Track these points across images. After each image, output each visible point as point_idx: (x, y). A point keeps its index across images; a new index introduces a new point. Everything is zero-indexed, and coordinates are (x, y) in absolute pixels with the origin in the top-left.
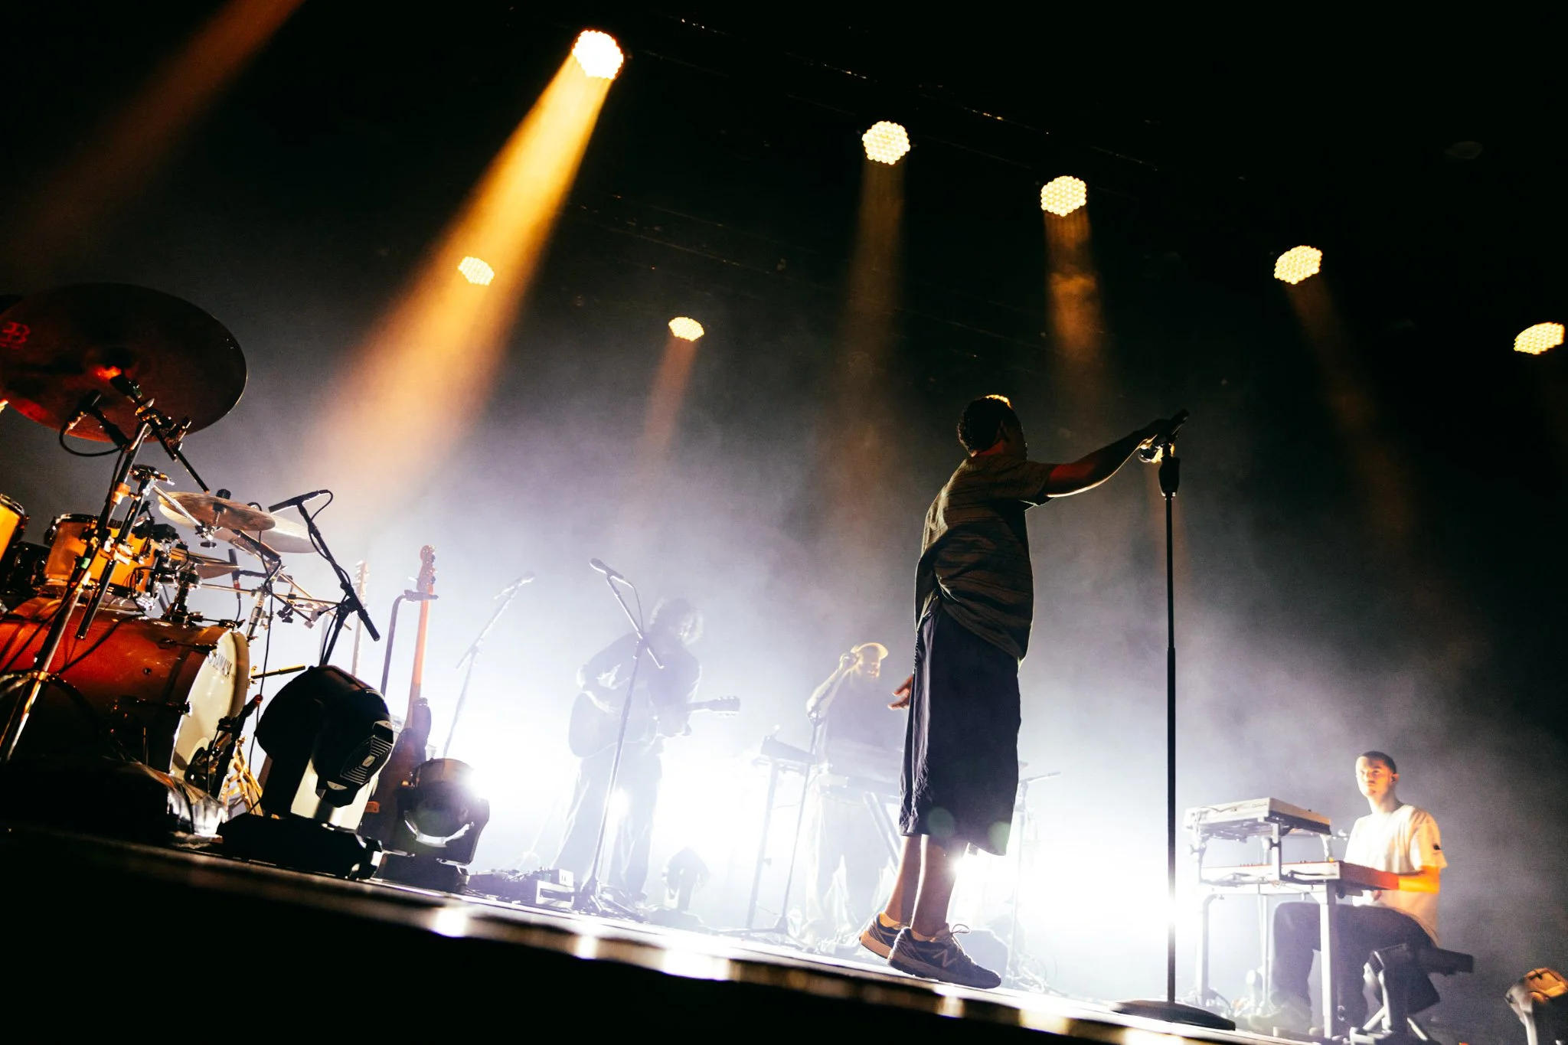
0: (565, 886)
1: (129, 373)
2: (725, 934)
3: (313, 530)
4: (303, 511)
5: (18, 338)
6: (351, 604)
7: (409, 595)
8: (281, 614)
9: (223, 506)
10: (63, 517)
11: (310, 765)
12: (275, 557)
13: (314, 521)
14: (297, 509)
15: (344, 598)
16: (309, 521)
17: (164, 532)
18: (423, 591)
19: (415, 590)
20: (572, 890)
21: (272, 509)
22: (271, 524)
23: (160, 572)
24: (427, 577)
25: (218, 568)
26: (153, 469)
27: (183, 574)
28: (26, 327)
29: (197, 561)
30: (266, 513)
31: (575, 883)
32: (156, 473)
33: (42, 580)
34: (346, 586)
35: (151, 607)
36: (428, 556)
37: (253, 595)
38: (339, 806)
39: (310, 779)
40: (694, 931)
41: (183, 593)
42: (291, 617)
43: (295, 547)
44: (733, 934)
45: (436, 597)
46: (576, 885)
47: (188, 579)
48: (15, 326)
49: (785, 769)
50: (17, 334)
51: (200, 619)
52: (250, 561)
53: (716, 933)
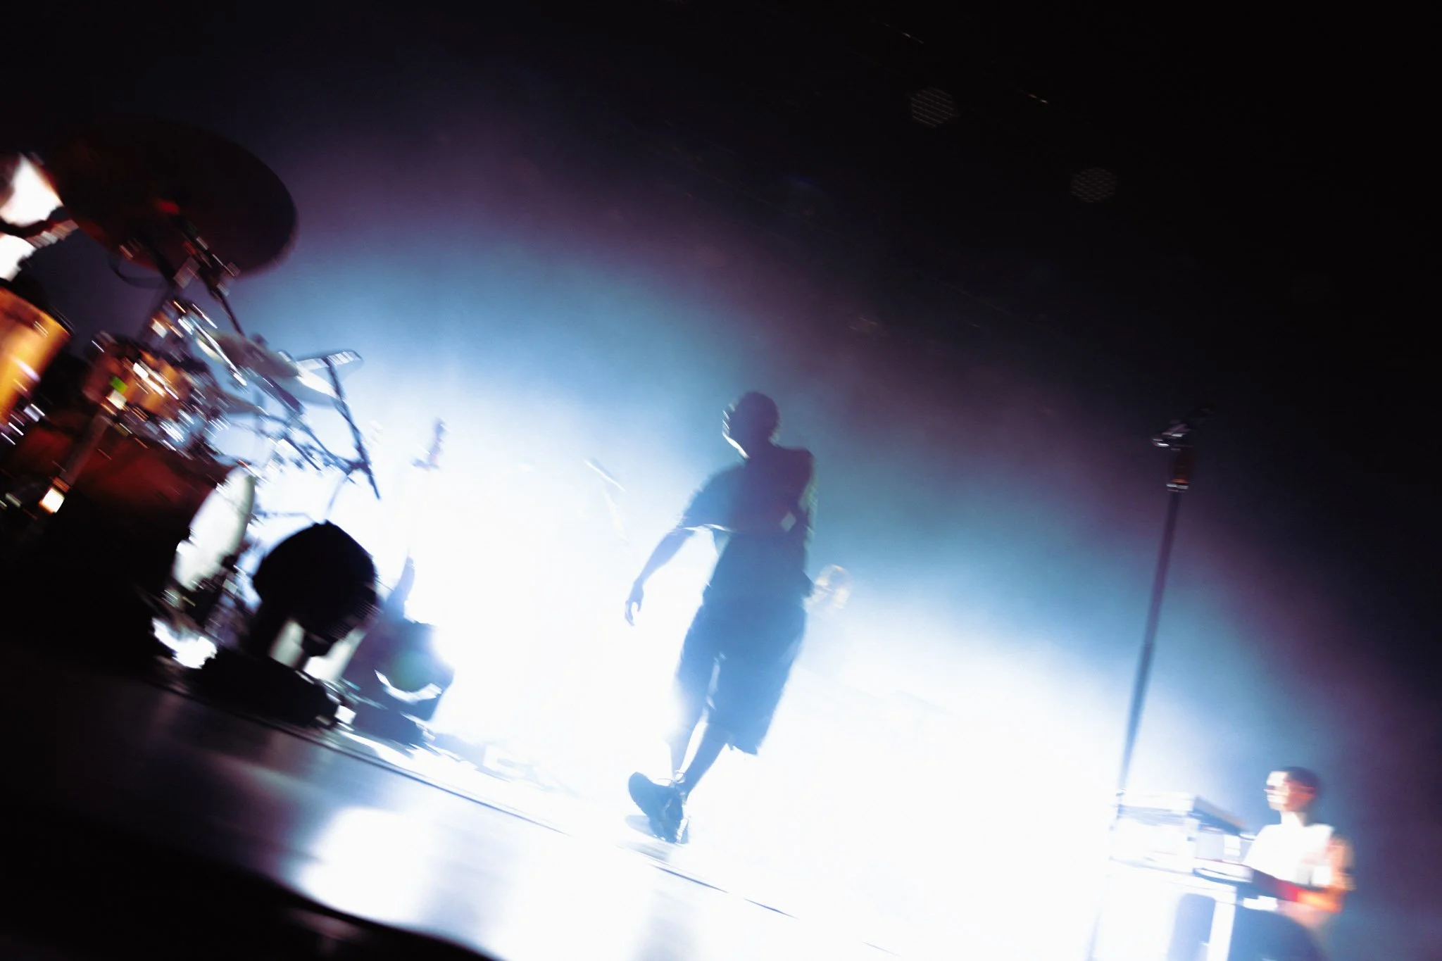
1: (188, 213)
3: (338, 390)
4: (329, 367)
6: (362, 465)
7: (418, 464)
9: (256, 352)
12: (297, 406)
13: (338, 377)
14: (324, 363)
15: (356, 459)
16: (334, 379)
17: (197, 366)
18: (432, 461)
19: (423, 459)
21: (300, 359)
22: (297, 374)
23: (189, 404)
24: (436, 449)
25: (241, 408)
29: (225, 399)
30: (294, 362)
34: (360, 449)
35: (176, 434)
36: (439, 429)
43: (317, 399)
47: (214, 414)
52: (274, 407)
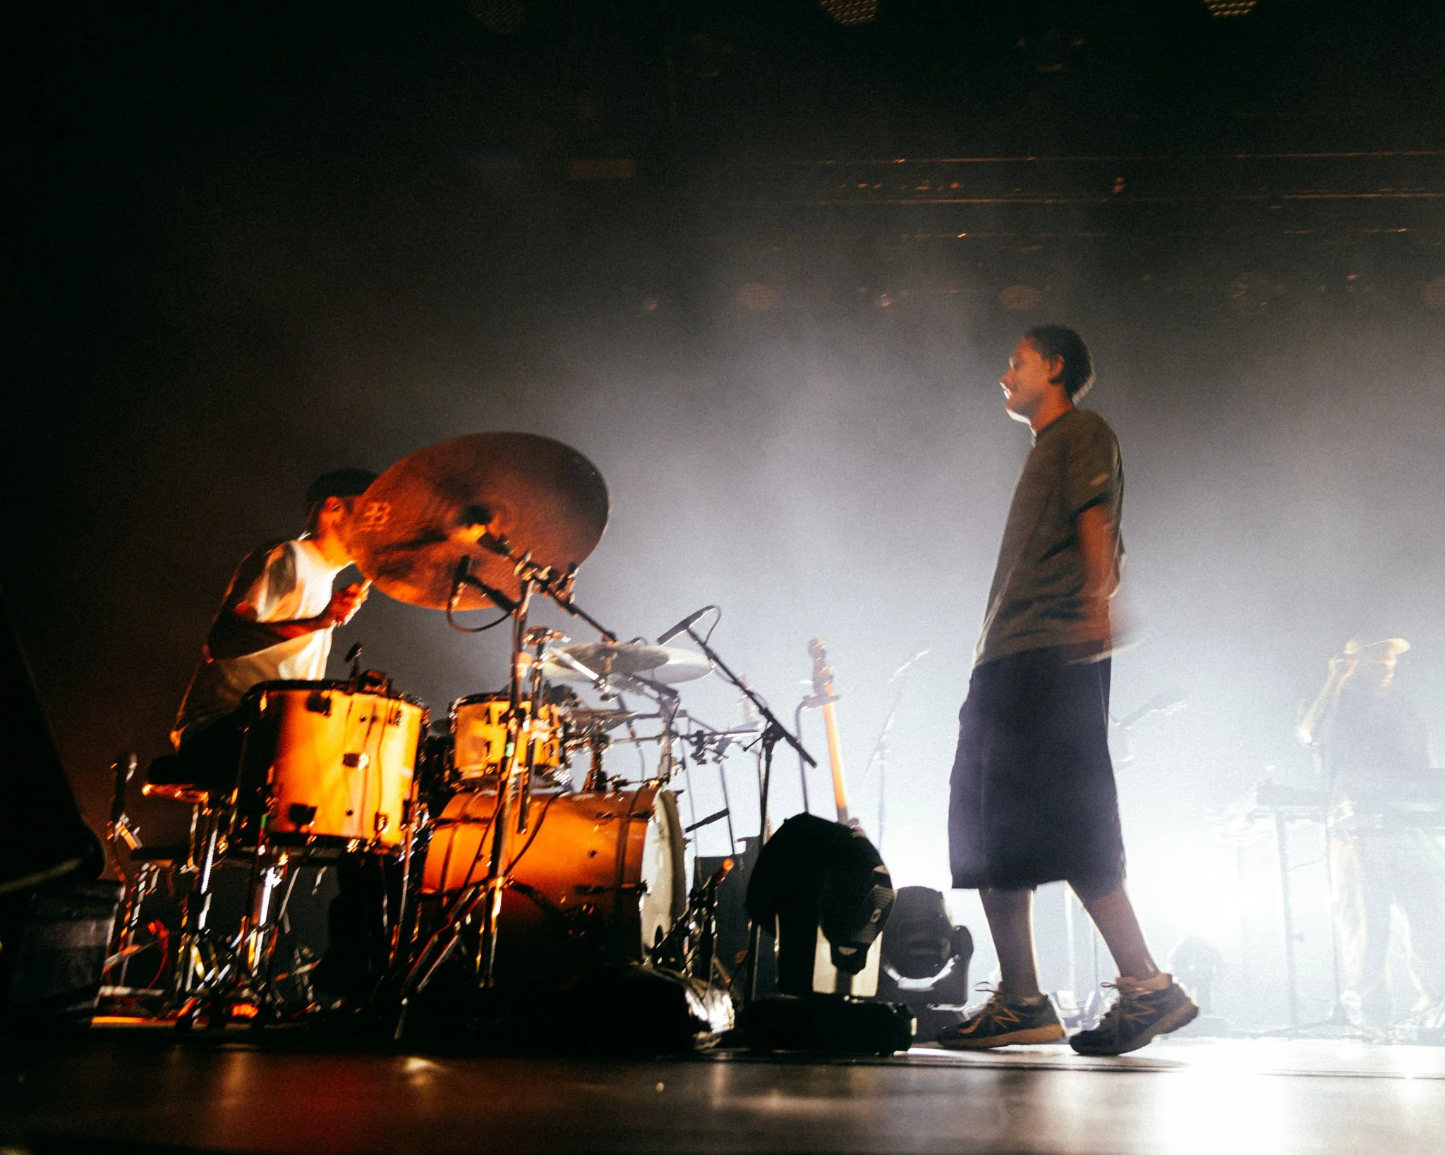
0: (1068, 1010)
1: (493, 527)
2: (1267, 1034)
3: (711, 655)
4: (694, 636)
5: (379, 518)
6: (775, 731)
7: (806, 701)
8: (694, 756)
9: (612, 650)
10: (458, 701)
11: (820, 932)
12: (673, 693)
13: (709, 645)
14: (687, 634)
15: (766, 726)
16: (703, 645)
17: (559, 694)
18: (820, 695)
19: (813, 695)
20: (1076, 1013)
21: (661, 640)
22: (664, 659)
23: (569, 740)
24: (821, 679)
26: (546, 630)
27: (593, 736)
28: (385, 505)
29: (602, 718)
30: (655, 647)
31: (1078, 1004)
32: (549, 632)
33: (456, 775)
34: (764, 712)
36: (818, 653)
37: (659, 741)
38: (856, 973)
39: (823, 949)
40: (1225, 1036)
41: (597, 758)
42: (704, 758)
43: (691, 674)
44: (1278, 1034)
45: (836, 698)
46: (1080, 1005)
47: (599, 741)
48: (376, 506)
49: (1292, 818)
50: (379, 514)
51: (625, 783)
53: (1255, 1036)
